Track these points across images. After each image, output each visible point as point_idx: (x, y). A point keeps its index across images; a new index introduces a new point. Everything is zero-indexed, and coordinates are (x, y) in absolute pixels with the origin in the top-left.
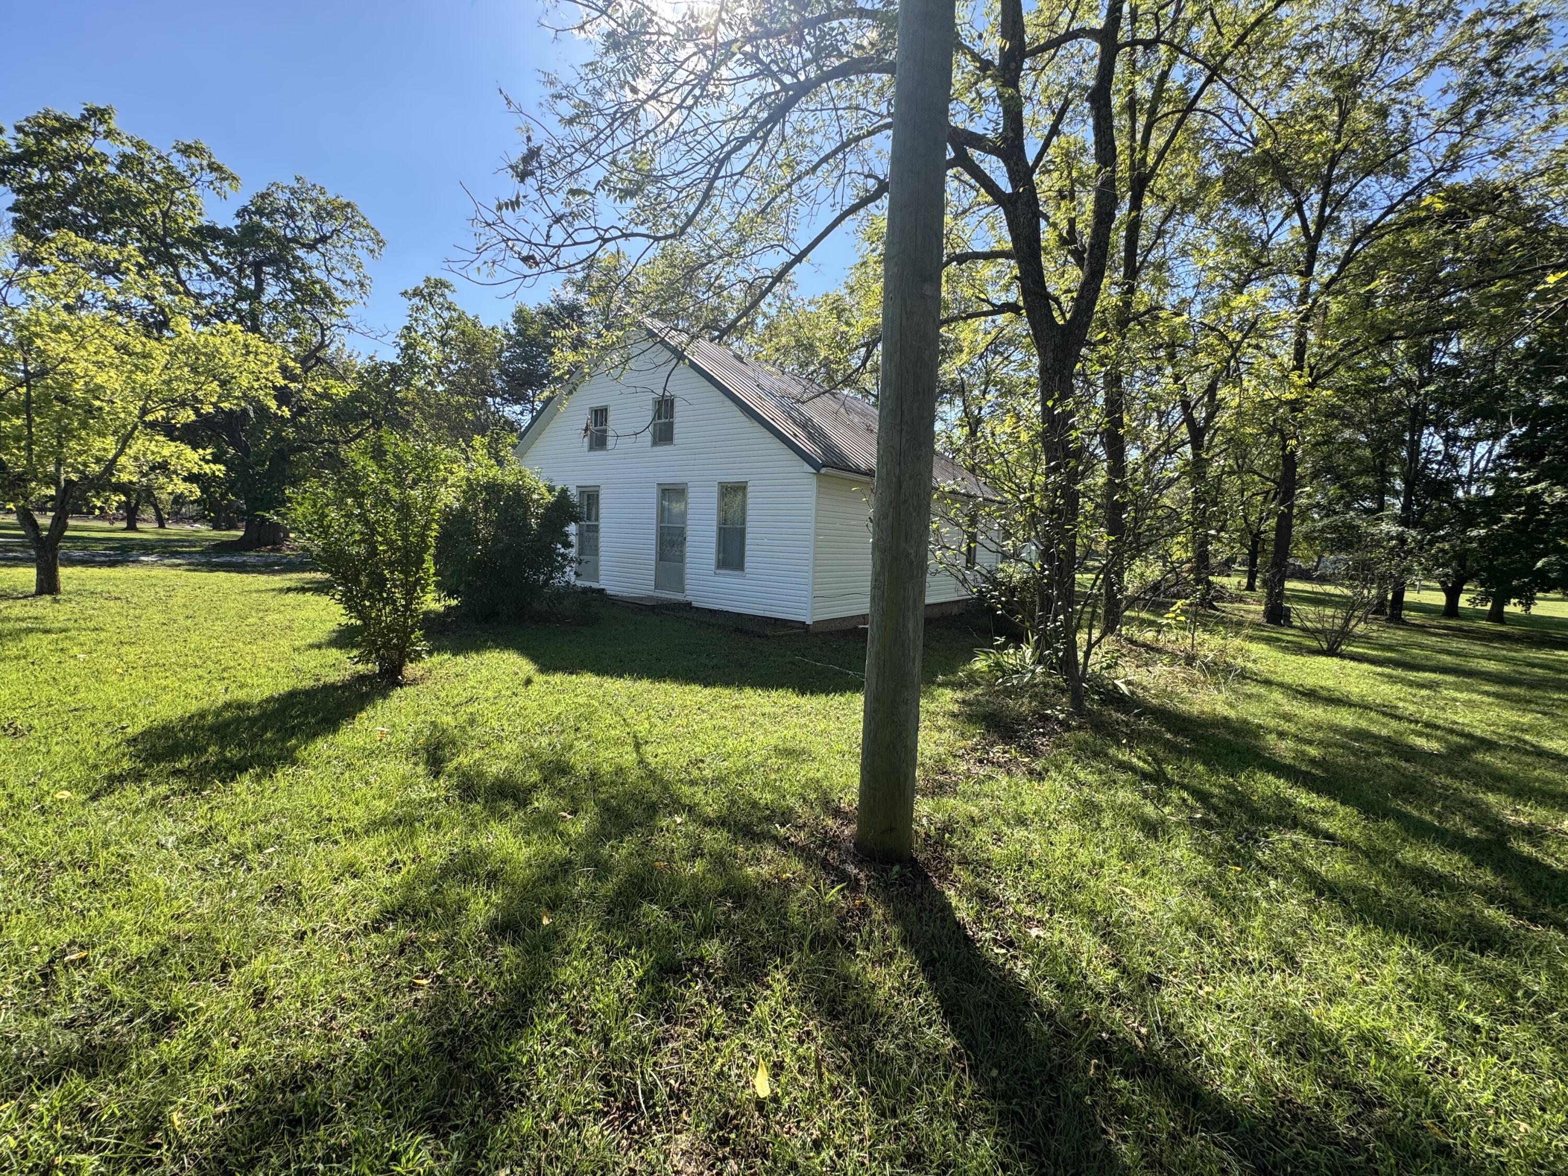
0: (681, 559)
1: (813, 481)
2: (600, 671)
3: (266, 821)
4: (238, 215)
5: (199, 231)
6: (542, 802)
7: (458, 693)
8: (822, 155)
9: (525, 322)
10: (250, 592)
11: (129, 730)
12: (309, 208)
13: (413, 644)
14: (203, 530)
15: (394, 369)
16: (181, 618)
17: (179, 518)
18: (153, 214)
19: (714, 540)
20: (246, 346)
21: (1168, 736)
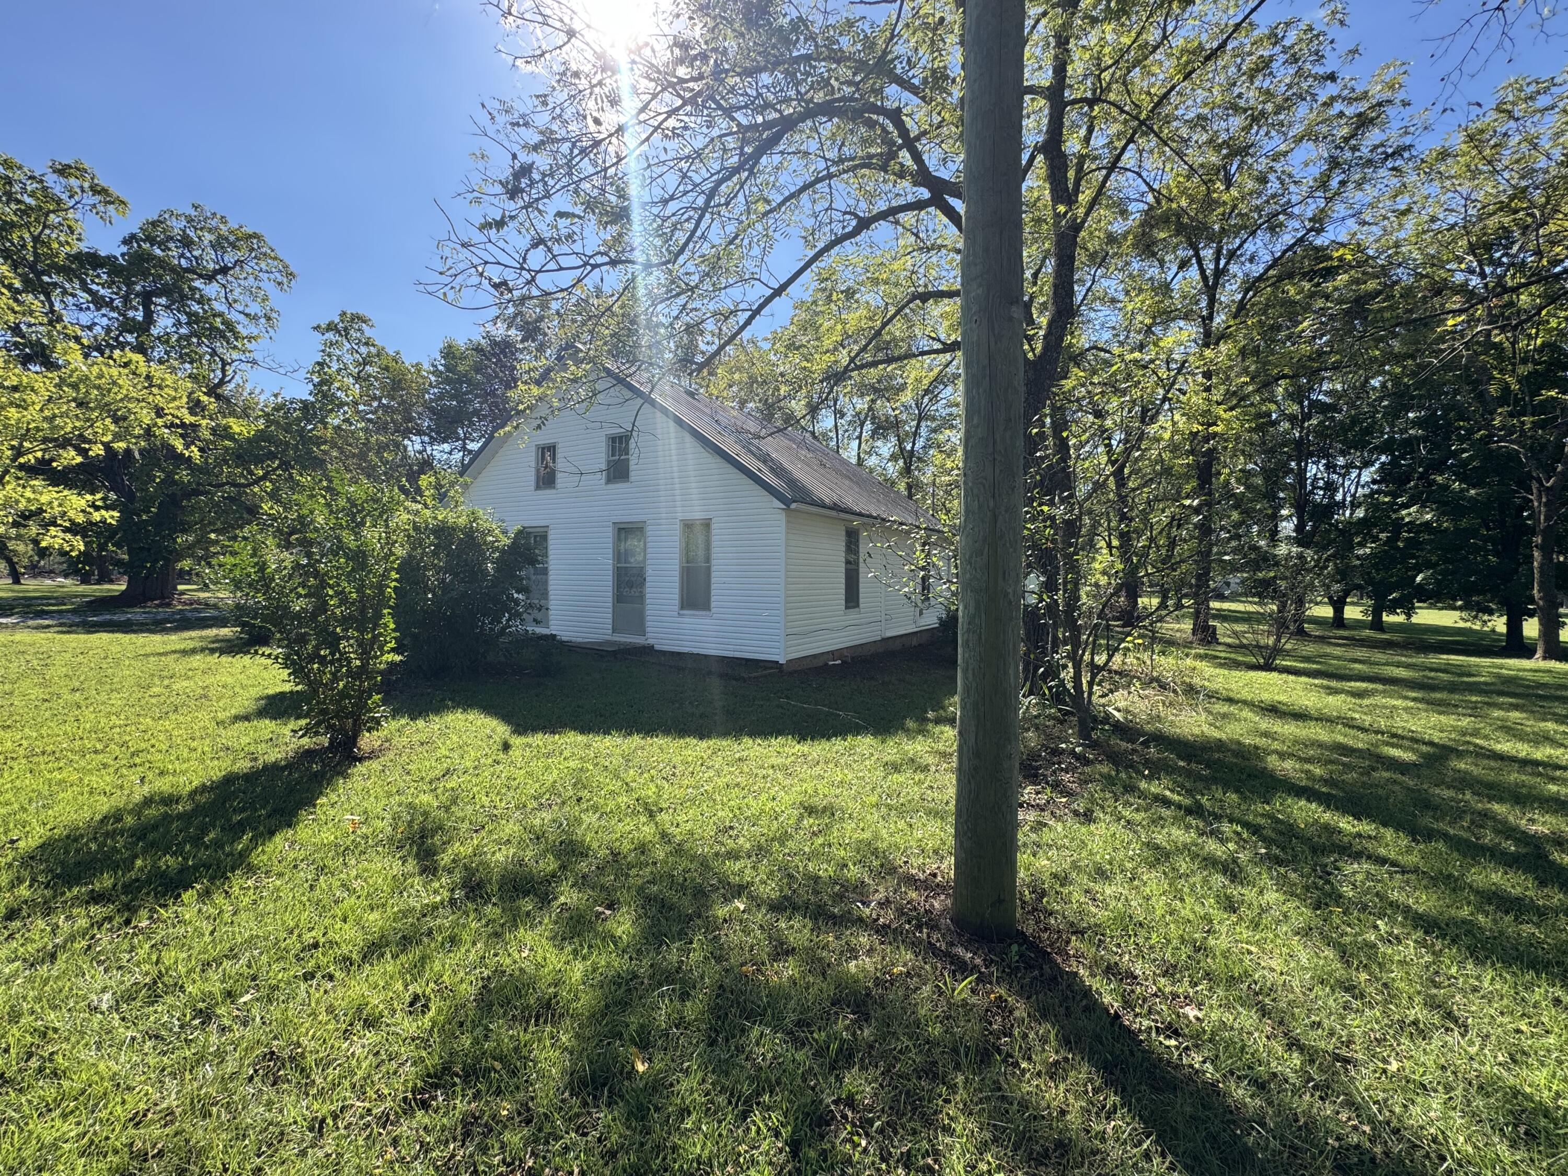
0: (641, 598)
1: (782, 516)
2: (584, 729)
3: (232, 955)
4: (125, 242)
5: (78, 257)
6: (568, 896)
7: (429, 766)
8: (787, 194)
9: (454, 358)
10: (146, 655)
11: (22, 844)
12: (208, 237)
13: (370, 710)
14: (69, 585)
15: (305, 406)
16: (65, 690)
17: (36, 571)
18: (21, 238)
19: (677, 579)
20: (148, 377)
21: (1181, 763)
